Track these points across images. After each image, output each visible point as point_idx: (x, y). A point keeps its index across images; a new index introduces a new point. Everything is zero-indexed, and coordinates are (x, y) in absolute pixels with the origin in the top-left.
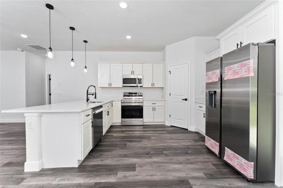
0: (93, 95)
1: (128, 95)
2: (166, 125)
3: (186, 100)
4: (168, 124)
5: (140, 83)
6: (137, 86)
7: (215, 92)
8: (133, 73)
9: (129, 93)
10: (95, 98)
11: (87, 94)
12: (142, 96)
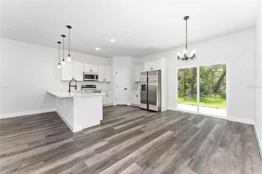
0: (74, 87)
1: (86, 87)
2: (114, 105)
3: (126, 89)
4: (115, 104)
5: (97, 78)
6: (95, 81)
7: (145, 85)
8: (91, 71)
9: (87, 86)
10: (76, 89)
11: (70, 86)
12: (95, 88)
